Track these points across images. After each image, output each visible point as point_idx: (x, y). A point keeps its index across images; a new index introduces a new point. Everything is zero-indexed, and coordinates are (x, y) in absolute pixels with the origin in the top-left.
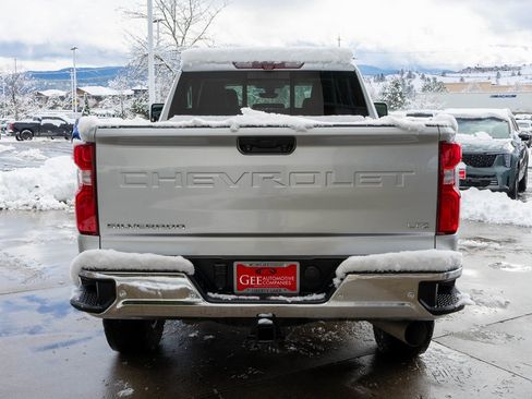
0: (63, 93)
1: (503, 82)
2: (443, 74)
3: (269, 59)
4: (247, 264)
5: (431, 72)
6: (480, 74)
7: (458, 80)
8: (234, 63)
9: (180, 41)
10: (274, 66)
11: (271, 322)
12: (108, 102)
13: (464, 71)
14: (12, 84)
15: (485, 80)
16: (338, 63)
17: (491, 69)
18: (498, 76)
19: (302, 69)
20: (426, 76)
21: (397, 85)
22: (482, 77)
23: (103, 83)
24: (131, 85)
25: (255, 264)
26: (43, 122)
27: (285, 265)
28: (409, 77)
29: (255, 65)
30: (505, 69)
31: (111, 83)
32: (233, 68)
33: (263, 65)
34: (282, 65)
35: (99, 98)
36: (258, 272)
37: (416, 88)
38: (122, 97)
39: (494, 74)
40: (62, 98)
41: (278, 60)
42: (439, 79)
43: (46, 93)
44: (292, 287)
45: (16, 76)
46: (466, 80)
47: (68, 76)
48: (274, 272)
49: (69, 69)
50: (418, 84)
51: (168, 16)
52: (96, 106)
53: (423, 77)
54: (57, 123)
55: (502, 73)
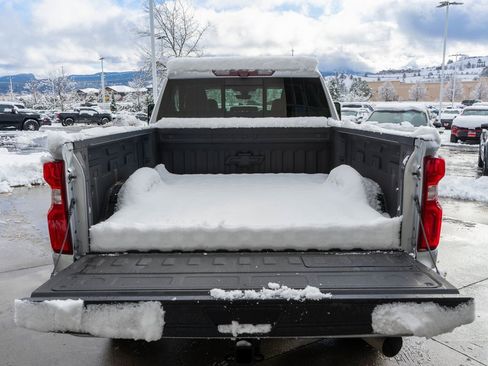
0: (97, 91)
1: (407, 81)
2: (366, 76)
3: (244, 67)
5: (357, 73)
6: (392, 75)
7: (376, 80)
8: (213, 72)
9: (178, 52)
10: (249, 73)
11: (249, 344)
12: (128, 97)
13: (381, 73)
14: (58, 85)
15: (395, 79)
17: (399, 72)
18: (404, 77)
19: (273, 76)
20: (354, 77)
21: (333, 84)
22: (393, 77)
23: (125, 83)
24: (145, 85)
26: (81, 112)
28: (342, 77)
29: (232, 72)
30: (409, 71)
31: (130, 83)
32: (213, 75)
33: (239, 73)
34: (256, 72)
35: (123, 94)
37: (346, 85)
38: (138, 93)
39: (402, 75)
40: (97, 94)
41: (252, 69)
42: (363, 79)
43: (85, 91)
45: (60, 79)
46: (382, 80)
47: (100, 78)
49: (99, 74)
50: (348, 83)
51: (169, 34)
52: (120, 100)
53: (351, 78)
54: (91, 113)
55: (407, 74)
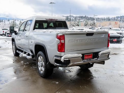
2: (22, 20)
8: (46, 19)
19: (57, 20)
21: (14, 22)
25: (87, 54)
27: (91, 54)
34: (54, 20)
36: (87, 56)
44: (91, 58)
48: (89, 55)
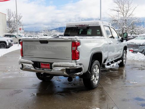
4: (42, 63)
8: (75, 25)
9: (125, 16)
10: (83, 25)
16: (96, 24)
19: (89, 26)
25: (44, 63)
27: (48, 64)
33: (81, 25)
34: (85, 25)
36: (44, 65)
44: (49, 68)
48: (46, 65)
51: (122, 10)
